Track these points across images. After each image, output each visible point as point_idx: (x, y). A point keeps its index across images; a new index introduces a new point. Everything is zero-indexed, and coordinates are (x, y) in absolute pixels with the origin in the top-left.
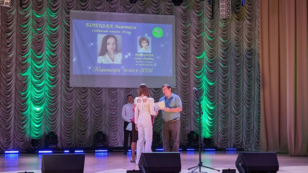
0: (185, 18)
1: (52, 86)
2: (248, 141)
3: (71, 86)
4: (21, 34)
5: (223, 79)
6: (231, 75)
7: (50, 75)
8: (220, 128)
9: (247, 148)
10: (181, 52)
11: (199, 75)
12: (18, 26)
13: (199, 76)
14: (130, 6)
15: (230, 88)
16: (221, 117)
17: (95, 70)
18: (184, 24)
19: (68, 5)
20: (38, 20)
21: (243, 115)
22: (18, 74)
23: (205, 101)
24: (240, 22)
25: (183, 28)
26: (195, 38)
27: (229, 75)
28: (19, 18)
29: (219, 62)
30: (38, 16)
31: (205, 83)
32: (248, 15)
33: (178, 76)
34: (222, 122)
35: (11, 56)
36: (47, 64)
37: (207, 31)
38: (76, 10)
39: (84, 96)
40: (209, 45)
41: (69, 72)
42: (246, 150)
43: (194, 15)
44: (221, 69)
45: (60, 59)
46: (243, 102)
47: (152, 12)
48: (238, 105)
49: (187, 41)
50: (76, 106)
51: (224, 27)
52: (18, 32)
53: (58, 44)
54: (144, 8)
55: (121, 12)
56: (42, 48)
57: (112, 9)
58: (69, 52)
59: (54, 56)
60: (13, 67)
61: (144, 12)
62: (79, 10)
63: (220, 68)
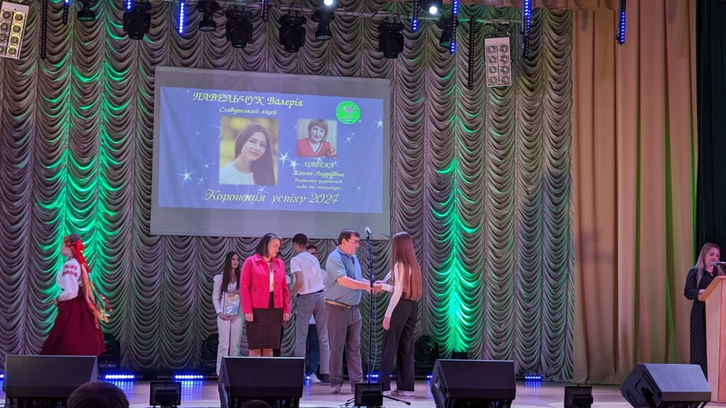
0: (413, 84)
1: (110, 231)
2: (553, 360)
3: (152, 232)
4: (46, 119)
5: (496, 220)
6: (515, 212)
7: (107, 208)
8: (489, 330)
9: (551, 375)
10: (403, 160)
11: (442, 211)
12: (39, 100)
13: (441, 214)
14: (291, 58)
15: (512, 241)
16: (492, 305)
17: (208, 197)
18: (410, 98)
19: (151, 56)
20: (84, 88)
21: (541, 301)
22: (37, 205)
23: (455, 268)
24: (535, 94)
25: (408, 107)
26: (434, 129)
27: (512, 210)
28: (43, 83)
29: (489, 183)
30: (86, 80)
31: (457, 227)
32: (555, 79)
33: (396, 212)
34: (495, 316)
35: (21, 165)
36: (100, 185)
37: (461, 114)
38: (170, 66)
39: (182, 256)
40: (467, 145)
41: (149, 201)
42: (548, 379)
43: (432, 79)
44: (493, 200)
45: (130, 174)
46: (542, 272)
47: (340, 72)
48: (530, 280)
49: (416, 136)
50: (164, 276)
51: (501, 106)
52: (39, 114)
53: (127, 140)
54: (319, 63)
55: (268, 72)
56: (91, 149)
57: (250, 65)
58: (152, 158)
59: (117, 167)
60: (25, 191)
61: (319, 72)
62: (175, 66)
63: (490, 196)
